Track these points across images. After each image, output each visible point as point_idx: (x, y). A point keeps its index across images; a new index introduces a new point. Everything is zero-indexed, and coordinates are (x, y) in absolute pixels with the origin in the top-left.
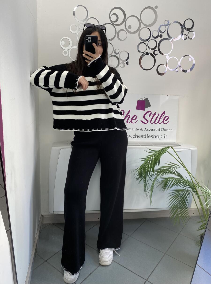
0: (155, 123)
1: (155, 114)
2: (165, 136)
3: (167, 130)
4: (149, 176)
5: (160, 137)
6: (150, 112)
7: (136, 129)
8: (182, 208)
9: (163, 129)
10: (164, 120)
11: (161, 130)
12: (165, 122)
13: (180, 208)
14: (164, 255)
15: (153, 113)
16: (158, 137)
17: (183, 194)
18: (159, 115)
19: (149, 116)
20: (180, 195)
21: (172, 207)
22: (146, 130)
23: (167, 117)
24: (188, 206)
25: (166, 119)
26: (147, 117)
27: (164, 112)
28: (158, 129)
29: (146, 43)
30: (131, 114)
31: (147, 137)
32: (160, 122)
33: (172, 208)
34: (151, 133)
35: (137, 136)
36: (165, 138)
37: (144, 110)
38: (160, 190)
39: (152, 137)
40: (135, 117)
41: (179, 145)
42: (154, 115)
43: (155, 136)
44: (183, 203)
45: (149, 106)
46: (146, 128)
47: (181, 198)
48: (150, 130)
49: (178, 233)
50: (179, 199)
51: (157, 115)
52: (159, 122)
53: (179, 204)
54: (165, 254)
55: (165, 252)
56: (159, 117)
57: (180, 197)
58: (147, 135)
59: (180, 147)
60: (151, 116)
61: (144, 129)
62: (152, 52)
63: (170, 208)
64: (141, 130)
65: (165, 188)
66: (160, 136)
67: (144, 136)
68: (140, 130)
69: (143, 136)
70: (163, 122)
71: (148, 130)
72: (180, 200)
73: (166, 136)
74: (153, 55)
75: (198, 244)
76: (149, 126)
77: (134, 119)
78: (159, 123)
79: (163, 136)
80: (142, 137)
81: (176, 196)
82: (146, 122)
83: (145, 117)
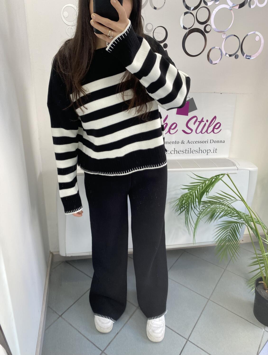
0: (202, 133)
1: (202, 121)
2: (214, 150)
3: (218, 142)
4: (193, 208)
5: (208, 152)
6: (195, 118)
7: (175, 143)
8: (232, 240)
9: (212, 141)
10: (214, 128)
11: (209, 141)
12: (216, 131)
13: (229, 241)
14: (208, 302)
15: (199, 120)
16: (205, 151)
17: (234, 226)
18: (207, 121)
19: (194, 123)
20: (230, 227)
21: (220, 240)
22: (189, 143)
23: (219, 124)
24: (239, 238)
25: (216, 127)
26: (191, 125)
27: (215, 117)
28: (206, 141)
29: (194, 12)
30: (169, 122)
31: (190, 153)
32: (209, 132)
33: (218, 242)
34: (196, 147)
35: (176, 152)
36: (214, 152)
37: (187, 115)
38: (205, 222)
39: (197, 152)
40: (175, 125)
41: (234, 165)
42: (200, 122)
43: (200, 151)
44: (233, 235)
45: (195, 108)
46: (188, 141)
47: (232, 229)
48: (194, 142)
49: (224, 269)
50: (229, 231)
51: (205, 122)
52: (207, 131)
53: (228, 237)
54: (209, 299)
55: (208, 298)
56: (208, 124)
57: (230, 228)
58: (189, 150)
59: (235, 168)
60: (197, 123)
61: (186, 141)
62: (202, 27)
63: (216, 242)
64: (183, 142)
65: (211, 219)
66: (208, 150)
67: (186, 150)
68: (180, 143)
69: (185, 152)
70: (213, 131)
71: (192, 142)
72: (231, 232)
73: (216, 150)
74: (203, 33)
75: (249, 284)
76: (193, 137)
77: (172, 128)
78: (207, 133)
79: (212, 151)
80: (183, 153)
81: (225, 228)
82: (190, 131)
83: (189, 125)
